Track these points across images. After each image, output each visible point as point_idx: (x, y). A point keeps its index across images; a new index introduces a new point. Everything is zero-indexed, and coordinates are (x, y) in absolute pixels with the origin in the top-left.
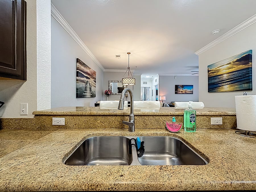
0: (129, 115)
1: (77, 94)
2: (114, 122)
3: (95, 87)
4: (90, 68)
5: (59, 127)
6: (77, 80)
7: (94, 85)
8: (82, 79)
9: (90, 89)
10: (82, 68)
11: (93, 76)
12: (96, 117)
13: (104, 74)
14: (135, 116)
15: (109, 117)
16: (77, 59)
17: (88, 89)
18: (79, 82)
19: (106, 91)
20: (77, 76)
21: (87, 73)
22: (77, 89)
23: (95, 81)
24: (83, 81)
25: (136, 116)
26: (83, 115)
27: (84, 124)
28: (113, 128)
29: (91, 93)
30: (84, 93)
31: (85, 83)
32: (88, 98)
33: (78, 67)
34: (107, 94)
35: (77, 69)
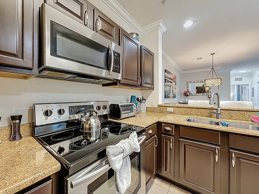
0: (216, 109)
1: (165, 96)
2: (205, 113)
3: (176, 89)
4: (172, 74)
5: (171, 113)
6: (165, 85)
7: (175, 87)
8: (168, 84)
9: (173, 90)
10: (168, 75)
11: (175, 80)
12: (191, 109)
13: (182, 75)
14: (221, 110)
15: (201, 109)
16: (165, 70)
17: (171, 91)
18: (166, 86)
19: (185, 92)
20: (165, 82)
21: (170, 79)
22: (165, 92)
23: (176, 84)
24: (168, 86)
25: (223, 110)
26: (184, 107)
27: (184, 112)
28: (204, 116)
29: (173, 94)
30: (169, 94)
31: (169, 86)
32: (172, 98)
33: (166, 76)
34: (186, 95)
35: (165, 77)
